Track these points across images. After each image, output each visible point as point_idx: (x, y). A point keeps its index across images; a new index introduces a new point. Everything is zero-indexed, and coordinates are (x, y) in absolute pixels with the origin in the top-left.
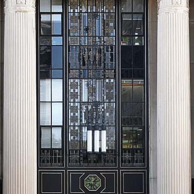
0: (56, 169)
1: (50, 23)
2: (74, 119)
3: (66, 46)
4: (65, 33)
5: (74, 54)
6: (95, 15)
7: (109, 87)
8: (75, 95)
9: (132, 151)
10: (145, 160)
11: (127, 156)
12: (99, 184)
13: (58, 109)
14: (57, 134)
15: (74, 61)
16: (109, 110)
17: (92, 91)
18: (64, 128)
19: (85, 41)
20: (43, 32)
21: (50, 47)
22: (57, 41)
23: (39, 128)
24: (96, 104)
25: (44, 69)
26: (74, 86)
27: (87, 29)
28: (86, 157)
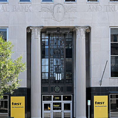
0: (46, 85)
1: (45, 42)
2: (52, 70)
3: (49, 49)
4: (49, 45)
5: (52, 51)
6: (58, 39)
7: (62, 60)
8: (52, 63)
9: (69, 80)
10: (72, 83)
11: (67, 81)
12: (59, 90)
13: (47, 67)
14: (47, 75)
15: (52, 53)
16: (62, 68)
17: (57, 62)
18: (49, 73)
19: (55, 47)
20: (43, 44)
21: (45, 49)
22: (47, 47)
23: (42, 73)
24: (58, 66)
25: (43, 55)
26: (52, 60)
27: (55, 44)
28: (55, 82)
